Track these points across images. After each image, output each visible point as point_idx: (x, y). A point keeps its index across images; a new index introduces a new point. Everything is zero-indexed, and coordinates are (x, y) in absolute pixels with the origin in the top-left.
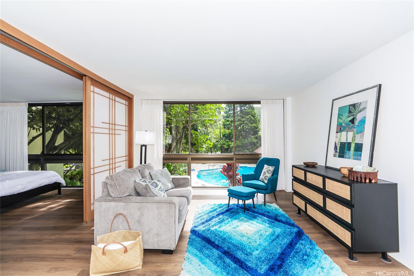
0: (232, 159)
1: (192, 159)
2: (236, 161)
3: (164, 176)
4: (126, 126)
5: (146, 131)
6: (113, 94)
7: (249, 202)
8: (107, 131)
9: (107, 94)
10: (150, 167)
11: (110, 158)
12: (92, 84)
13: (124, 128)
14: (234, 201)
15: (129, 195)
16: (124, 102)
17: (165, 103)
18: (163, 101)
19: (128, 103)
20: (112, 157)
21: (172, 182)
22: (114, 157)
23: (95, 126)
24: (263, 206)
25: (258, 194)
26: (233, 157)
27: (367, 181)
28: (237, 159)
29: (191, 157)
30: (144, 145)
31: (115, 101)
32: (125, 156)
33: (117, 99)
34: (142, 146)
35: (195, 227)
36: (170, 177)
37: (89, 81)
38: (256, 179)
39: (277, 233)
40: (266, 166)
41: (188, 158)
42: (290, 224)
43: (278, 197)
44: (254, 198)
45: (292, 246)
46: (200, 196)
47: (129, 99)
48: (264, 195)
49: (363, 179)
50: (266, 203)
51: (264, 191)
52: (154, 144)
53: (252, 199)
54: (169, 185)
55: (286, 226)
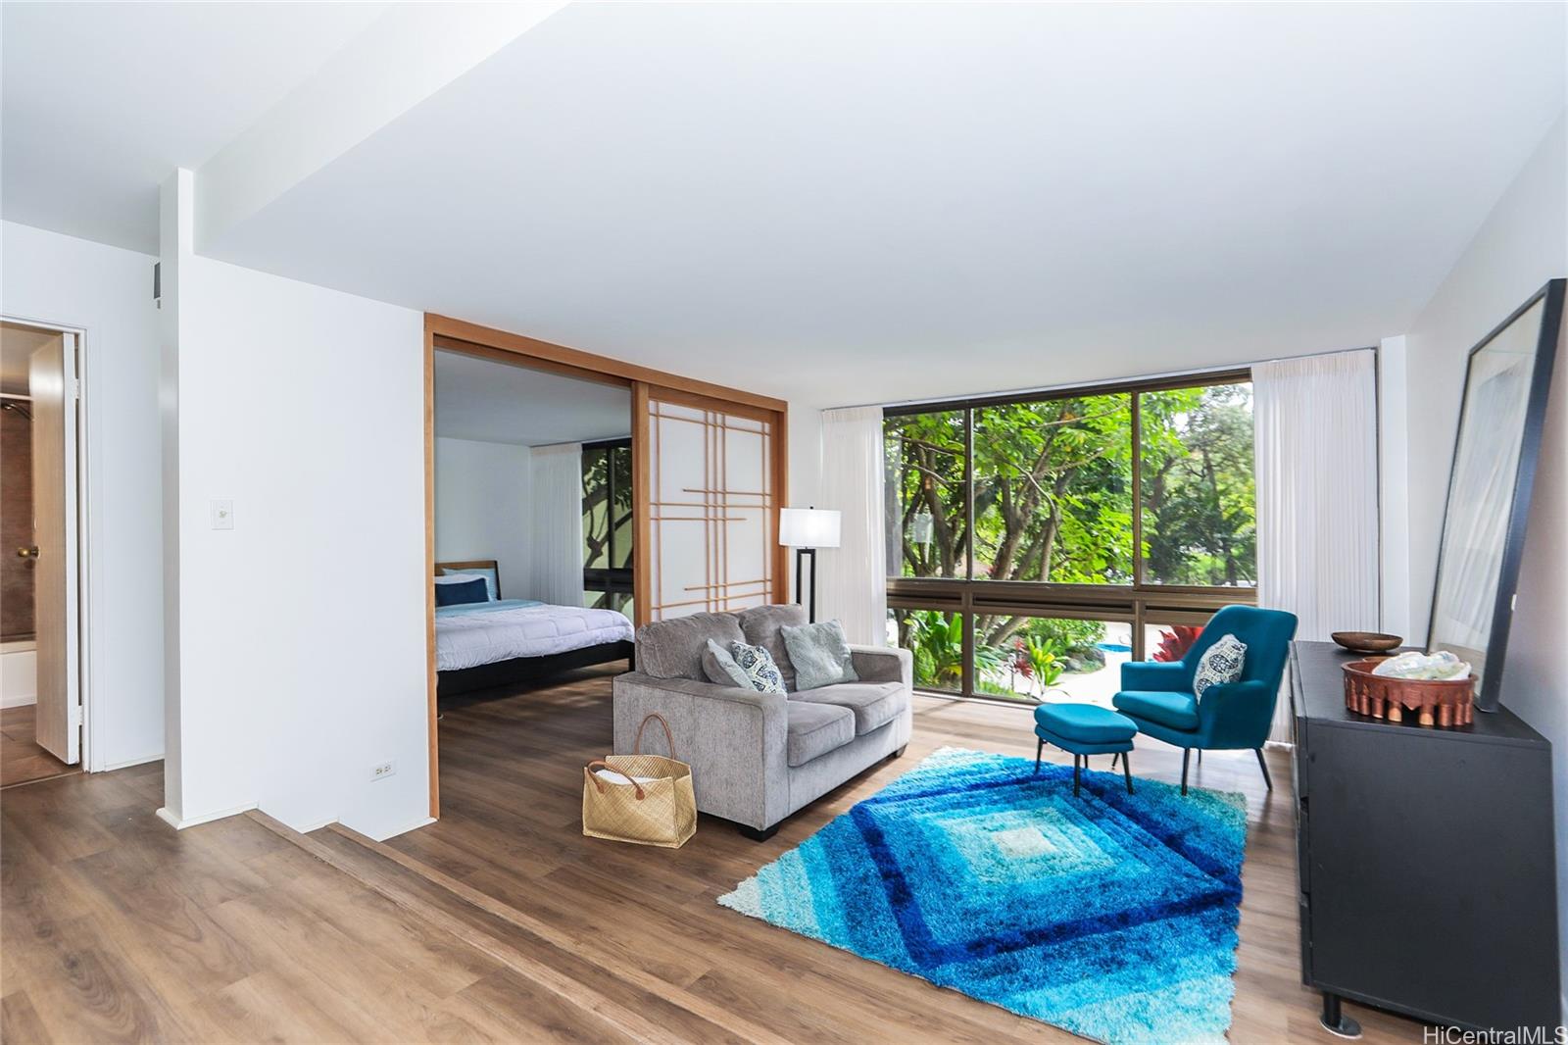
0: (1129, 607)
1: (975, 600)
2: (1143, 612)
3: (822, 642)
4: (763, 495)
5: (812, 508)
6: (715, 410)
7: (1100, 764)
8: (700, 512)
9: (698, 414)
11: (708, 583)
12: (651, 397)
13: (757, 500)
14: (1058, 758)
16: (757, 425)
17: (888, 412)
18: (884, 409)
19: (772, 429)
20: (717, 582)
21: (852, 663)
22: (721, 582)
23: (662, 501)
24: (1177, 796)
25: (1202, 751)
26: (1131, 601)
27: (1395, 715)
28: (1148, 608)
29: (974, 594)
30: (806, 551)
31: (724, 427)
32: (761, 582)
33: (731, 420)
34: (800, 552)
35: (875, 801)
36: (843, 648)
37: (643, 393)
38: (1186, 688)
39: (1116, 877)
40: (1229, 640)
41: (963, 596)
42: (1215, 870)
43: (1279, 776)
44: (1129, 753)
45: (1125, 919)
46: (979, 726)
47: (774, 416)
48: (1182, 750)
49: (1379, 705)
50: (1191, 782)
51: (1180, 735)
52: (837, 548)
53: (1120, 756)
54: (836, 671)
55: (1189, 867)
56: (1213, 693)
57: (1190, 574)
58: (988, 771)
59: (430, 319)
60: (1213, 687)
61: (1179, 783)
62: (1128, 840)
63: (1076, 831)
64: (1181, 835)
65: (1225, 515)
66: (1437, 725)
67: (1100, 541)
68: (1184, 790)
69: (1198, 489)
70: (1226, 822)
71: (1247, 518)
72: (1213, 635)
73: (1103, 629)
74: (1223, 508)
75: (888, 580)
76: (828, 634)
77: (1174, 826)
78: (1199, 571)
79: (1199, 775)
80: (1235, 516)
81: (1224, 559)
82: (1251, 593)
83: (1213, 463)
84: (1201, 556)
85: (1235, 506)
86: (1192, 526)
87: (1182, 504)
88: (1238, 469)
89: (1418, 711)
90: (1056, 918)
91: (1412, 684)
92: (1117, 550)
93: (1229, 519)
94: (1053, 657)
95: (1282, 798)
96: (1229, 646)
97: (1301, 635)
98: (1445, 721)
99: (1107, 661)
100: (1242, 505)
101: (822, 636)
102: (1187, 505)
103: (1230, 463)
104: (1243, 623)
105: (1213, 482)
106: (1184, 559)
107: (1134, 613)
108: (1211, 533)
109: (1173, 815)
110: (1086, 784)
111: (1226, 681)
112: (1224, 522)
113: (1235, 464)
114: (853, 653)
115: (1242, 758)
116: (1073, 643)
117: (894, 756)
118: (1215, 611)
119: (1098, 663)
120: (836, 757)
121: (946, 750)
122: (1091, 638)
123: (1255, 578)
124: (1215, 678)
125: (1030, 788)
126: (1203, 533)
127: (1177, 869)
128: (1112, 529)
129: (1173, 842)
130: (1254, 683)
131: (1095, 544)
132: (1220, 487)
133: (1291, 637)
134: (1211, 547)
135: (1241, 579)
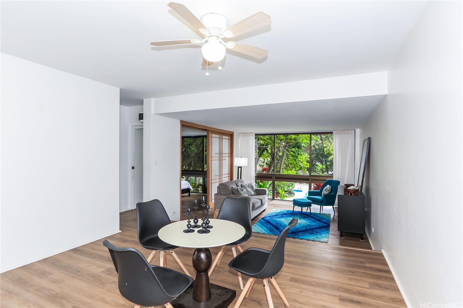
0: (308, 179)
1: (276, 178)
2: (311, 181)
4: (229, 154)
5: (241, 157)
6: (221, 135)
7: (305, 210)
8: (218, 158)
9: (218, 136)
10: (242, 182)
11: (219, 174)
13: (227, 155)
14: (298, 209)
15: (229, 194)
16: (227, 137)
17: (256, 135)
19: (230, 138)
21: (255, 191)
22: (221, 174)
23: (212, 156)
24: (319, 215)
25: (323, 206)
27: (349, 194)
28: (312, 180)
30: (240, 167)
31: (222, 138)
32: (227, 174)
33: (224, 137)
34: (238, 167)
35: (265, 217)
36: (254, 188)
37: (210, 132)
38: (321, 195)
39: (311, 225)
40: (328, 186)
41: (273, 177)
42: (325, 223)
43: (336, 212)
44: (311, 207)
45: (313, 229)
46: (278, 205)
47: (231, 136)
48: (320, 206)
49: (348, 193)
50: (321, 213)
51: (319, 203)
52: (247, 167)
53: (309, 207)
54: (253, 193)
55: (322, 223)
56: (326, 196)
57: (316, 169)
58: (284, 212)
59: (181, 121)
60: (325, 194)
61: (319, 213)
62: (312, 220)
63: (302, 220)
64: (320, 219)
65: (326, 153)
66: (354, 195)
67: (298, 163)
68: (320, 213)
69: (319, 146)
70: (327, 218)
71: (332, 154)
72: (325, 185)
73: (294, 185)
74: (325, 151)
75: (255, 173)
76: (251, 185)
77: (319, 219)
78: (318, 169)
79: (322, 212)
80: (328, 153)
81: (325, 166)
82: (331, 176)
83: (323, 139)
84: (319, 165)
85: (328, 151)
86: (317, 156)
87: (314, 150)
88: (329, 140)
89: (352, 193)
90: (303, 230)
91: (351, 190)
92: (302, 166)
93: (327, 154)
94: (284, 192)
95: (336, 214)
96: (328, 187)
97: (341, 184)
98: (355, 195)
99: (295, 195)
100: (330, 150)
101: (250, 186)
102: (316, 151)
103: (327, 139)
104: (331, 183)
105: (323, 144)
106: (315, 166)
107: (309, 181)
108: (322, 158)
109: (319, 217)
110: (303, 214)
111: (328, 193)
112: (326, 155)
113: (328, 139)
114: (256, 189)
115: (330, 208)
116: (286, 189)
117: (264, 210)
118: (326, 180)
119: (293, 195)
120: (258, 209)
121: (274, 209)
122: (291, 188)
123: (333, 171)
124: (326, 193)
125: (293, 214)
126: (320, 158)
127: (320, 224)
128: (301, 160)
129: (319, 220)
130: (332, 193)
131: (297, 164)
132: (325, 145)
133: (339, 185)
134: (322, 162)
135: (330, 171)
